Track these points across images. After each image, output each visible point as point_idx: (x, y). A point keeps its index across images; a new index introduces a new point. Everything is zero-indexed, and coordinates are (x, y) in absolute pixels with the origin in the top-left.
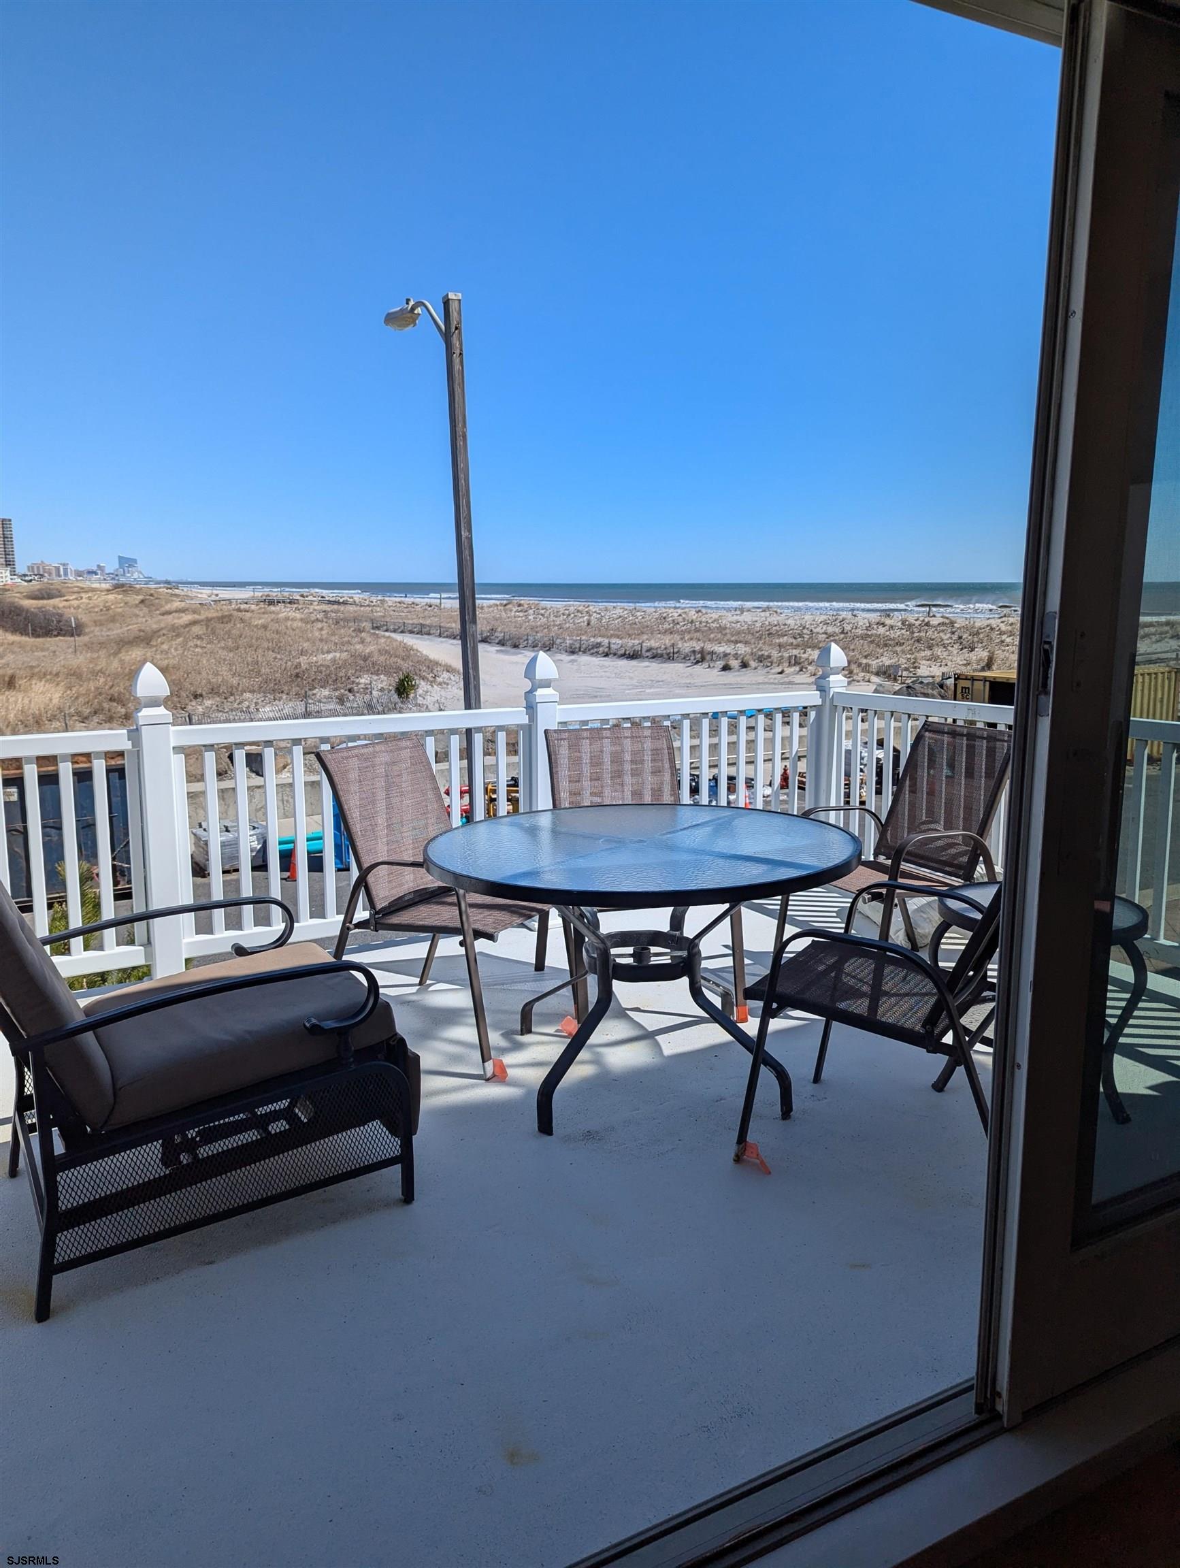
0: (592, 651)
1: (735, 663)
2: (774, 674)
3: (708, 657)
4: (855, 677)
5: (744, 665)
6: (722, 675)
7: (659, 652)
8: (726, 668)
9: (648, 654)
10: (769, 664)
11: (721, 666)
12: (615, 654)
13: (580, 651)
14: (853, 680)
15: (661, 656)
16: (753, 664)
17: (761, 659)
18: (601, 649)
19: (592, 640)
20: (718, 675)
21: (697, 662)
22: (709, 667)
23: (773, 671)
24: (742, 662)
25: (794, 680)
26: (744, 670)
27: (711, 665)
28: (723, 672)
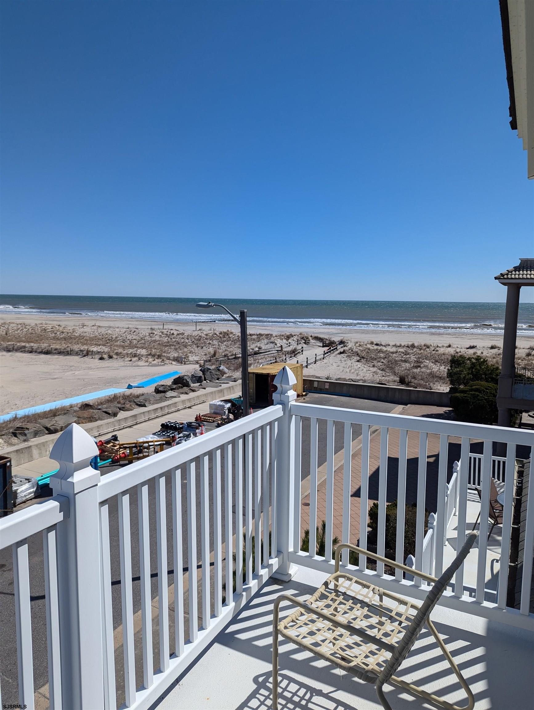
0: (21, 350)
1: (105, 356)
2: (127, 361)
3: (90, 353)
4: (166, 362)
5: (110, 357)
6: (101, 362)
7: (62, 351)
8: (102, 359)
9: (55, 352)
10: (123, 357)
11: (99, 357)
12: (36, 352)
13: (13, 350)
14: (165, 364)
15: (63, 352)
16: (115, 356)
17: (117, 354)
18: (26, 349)
19: (18, 344)
20: (99, 362)
21: (85, 356)
22: (92, 358)
23: (126, 360)
24: (109, 356)
25: (138, 364)
26: (111, 359)
27: (94, 357)
28: (101, 361)
